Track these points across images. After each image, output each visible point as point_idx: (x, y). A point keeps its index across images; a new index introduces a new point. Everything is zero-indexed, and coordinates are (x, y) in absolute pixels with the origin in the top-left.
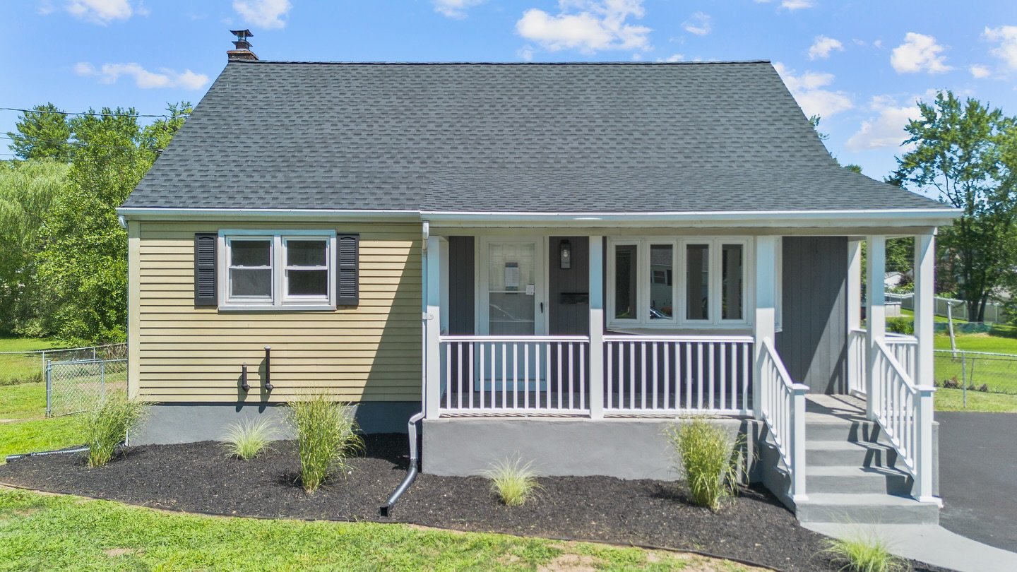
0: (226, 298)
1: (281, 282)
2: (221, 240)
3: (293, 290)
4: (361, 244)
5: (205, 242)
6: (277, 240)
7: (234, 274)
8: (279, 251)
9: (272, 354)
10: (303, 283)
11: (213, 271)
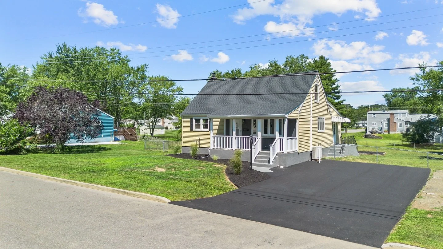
0: (194, 129)
1: (202, 126)
2: (194, 119)
3: (204, 128)
4: (214, 120)
5: (192, 119)
6: (201, 119)
7: (196, 125)
8: (201, 121)
9: (200, 139)
10: (206, 127)
11: (193, 124)
